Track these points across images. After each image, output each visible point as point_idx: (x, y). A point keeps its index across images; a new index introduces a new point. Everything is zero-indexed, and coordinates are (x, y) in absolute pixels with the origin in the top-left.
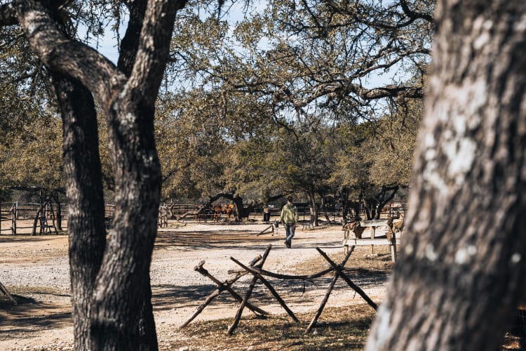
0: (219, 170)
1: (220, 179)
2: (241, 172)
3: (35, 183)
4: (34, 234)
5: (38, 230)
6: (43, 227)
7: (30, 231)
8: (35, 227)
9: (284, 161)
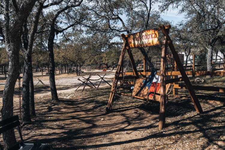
0: (102, 58)
1: (102, 60)
2: (107, 58)
3: (59, 63)
4: (60, 74)
5: (60, 73)
6: (62, 72)
7: (59, 73)
8: (60, 72)
9: (115, 55)
